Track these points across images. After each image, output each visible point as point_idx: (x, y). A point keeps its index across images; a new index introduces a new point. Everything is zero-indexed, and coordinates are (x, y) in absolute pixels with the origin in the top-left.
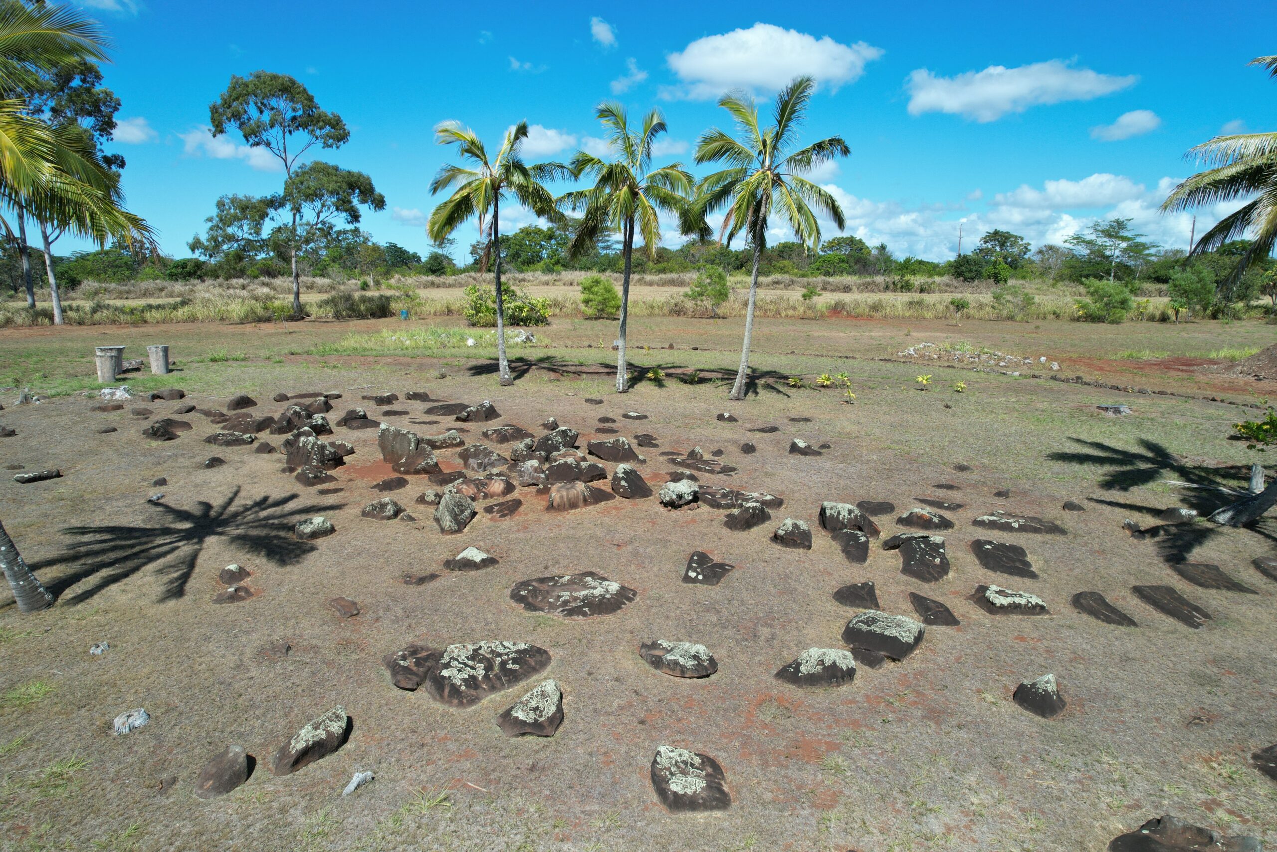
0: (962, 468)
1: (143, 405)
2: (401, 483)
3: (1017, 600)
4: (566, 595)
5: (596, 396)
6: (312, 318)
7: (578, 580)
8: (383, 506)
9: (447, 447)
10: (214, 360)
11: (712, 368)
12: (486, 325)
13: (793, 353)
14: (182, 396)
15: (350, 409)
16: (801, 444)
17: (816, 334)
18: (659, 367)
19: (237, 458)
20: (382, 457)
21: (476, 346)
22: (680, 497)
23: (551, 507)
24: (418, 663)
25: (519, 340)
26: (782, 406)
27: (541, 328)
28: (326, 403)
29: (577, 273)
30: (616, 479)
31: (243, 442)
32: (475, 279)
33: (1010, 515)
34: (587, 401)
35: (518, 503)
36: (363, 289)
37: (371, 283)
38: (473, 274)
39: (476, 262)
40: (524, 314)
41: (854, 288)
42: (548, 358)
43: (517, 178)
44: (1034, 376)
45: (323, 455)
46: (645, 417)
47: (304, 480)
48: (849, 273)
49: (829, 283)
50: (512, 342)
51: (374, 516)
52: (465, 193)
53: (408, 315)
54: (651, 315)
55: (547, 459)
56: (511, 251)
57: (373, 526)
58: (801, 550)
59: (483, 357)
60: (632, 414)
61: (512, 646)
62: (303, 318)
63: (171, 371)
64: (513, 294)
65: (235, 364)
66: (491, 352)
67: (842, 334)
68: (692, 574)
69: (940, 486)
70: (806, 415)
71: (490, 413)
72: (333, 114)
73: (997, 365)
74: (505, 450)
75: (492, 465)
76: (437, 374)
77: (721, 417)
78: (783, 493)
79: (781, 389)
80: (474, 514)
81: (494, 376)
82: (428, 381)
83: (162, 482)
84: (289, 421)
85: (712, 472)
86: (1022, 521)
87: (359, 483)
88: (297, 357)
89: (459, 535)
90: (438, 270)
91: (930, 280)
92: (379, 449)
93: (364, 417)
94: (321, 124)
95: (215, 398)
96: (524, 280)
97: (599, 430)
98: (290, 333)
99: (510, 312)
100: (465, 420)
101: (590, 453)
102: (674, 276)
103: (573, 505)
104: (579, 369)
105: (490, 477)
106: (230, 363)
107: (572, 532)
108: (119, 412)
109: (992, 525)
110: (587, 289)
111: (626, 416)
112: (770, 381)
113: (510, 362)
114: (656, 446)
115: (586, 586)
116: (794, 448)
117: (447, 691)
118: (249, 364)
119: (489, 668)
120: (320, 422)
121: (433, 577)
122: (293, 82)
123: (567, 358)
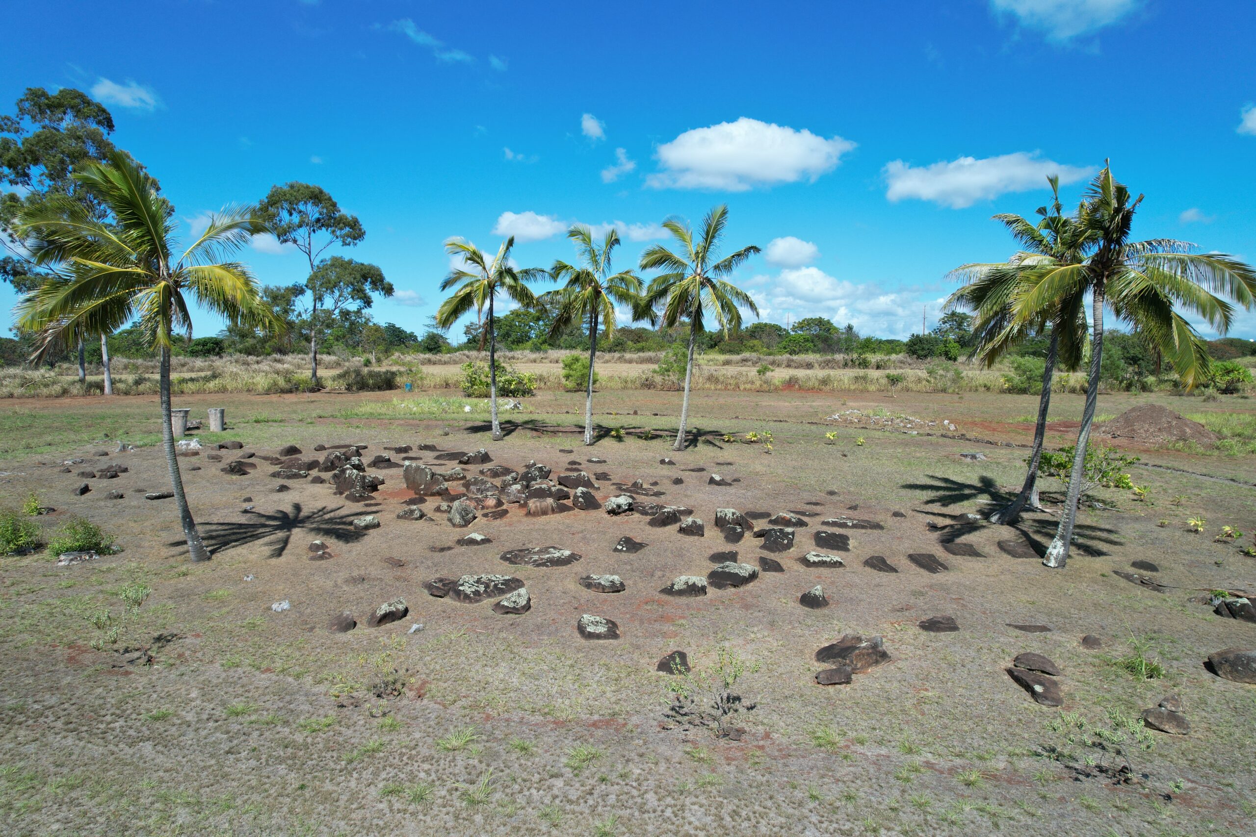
0: (832, 493)
1: (214, 453)
2: (422, 500)
3: (824, 559)
4: (536, 557)
5: (568, 448)
6: (327, 390)
7: (545, 550)
8: (412, 512)
9: (453, 480)
10: (257, 422)
11: (666, 428)
12: (479, 396)
13: (737, 417)
14: (241, 447)
15: (378, 454)
16: (717, 478)
17: (764, 404)
18: (622, 427)
19: (298, 486)
20: (405, 486)
21: (471, 412)
22: (619, 506)
23: (529, 514)
24: (444, 585)
25: (508, 407)
26: (712, 454)
27: (527, 398)
28: (357, 451)
29: (563, 352)
30: (576, 497)
31: (301, 476)
32: (468, 357)
33: (850, 519)
34: (561, 451)
35: (506, 512)
36: (366, 365)
37: (374, 360)
38: (466, 352)
39: (469, 341)
40: (512, 387)
41: (816, 365)
42: (532, 421)
43: (508, 280)
44: (929, 435)
45: (364, 482)
46: (605, 462)
47: (353, 498)
48: (814, 352)
49: (793, 360)
50: (502, 409)
51: (406, 518)
52: (468, 290)
53: (411, 388)
54: (625, 388)
55: (527, 487)
56: (502, 332)
57: (406, 524)
58: (696, 537)
59: (479, 419)
60: (594, 459)
61: (499, 578)
62: (319, 390)
63: (224, 429)
64: (504, 370)
65: (274, 424)
66: (486, 416)
67: (787, 404)
68: (620, 547)
69: (808, 504)
70: (729, 461)
71: (485, 458)
72: (352, 217)
73: (905, 427)
74: (498, 482)
75: (487, 490)
76: (441, 432)
77: (663, 462)
78: (694, 506)
79: (718, 443)
80: (475, 518)
81: (488, 433)
82: (434, 437)
83: (249, 500)
84: (332, 463)
85: (647, 495)
86: (855, 522)
87: (391, 500)
88: (325, 420)
89: (465, 529)
90: (435, 348)
91: (886, 358)
92: (404, 480)
93: (389, 460)
94: (341, 225)
95: (268, 448)
96: (513, 358)
97: (568, 470)
98: (312, 402)
99: (501, 384)
100: (466, 463)
101: (560, 484)
102: (651, 354)
103: (544, 513)
104: (556, 429)
105: (486, 497)
106: (270, 424)
107: (542, 527)
108: (197, 457)
109: (834, 524)
110: (568, 366)
111: (590, 461)
112: (710, 438)
113: (501, 424)
114: (610, 480)
115: (549, 553)
116: (712, 481)
117: (462, 597)
118: (286, 424)
119: (487, 586)
120: (357, 462)
121: (449, 548)
122: (321, 192)
123: (547, 421)
